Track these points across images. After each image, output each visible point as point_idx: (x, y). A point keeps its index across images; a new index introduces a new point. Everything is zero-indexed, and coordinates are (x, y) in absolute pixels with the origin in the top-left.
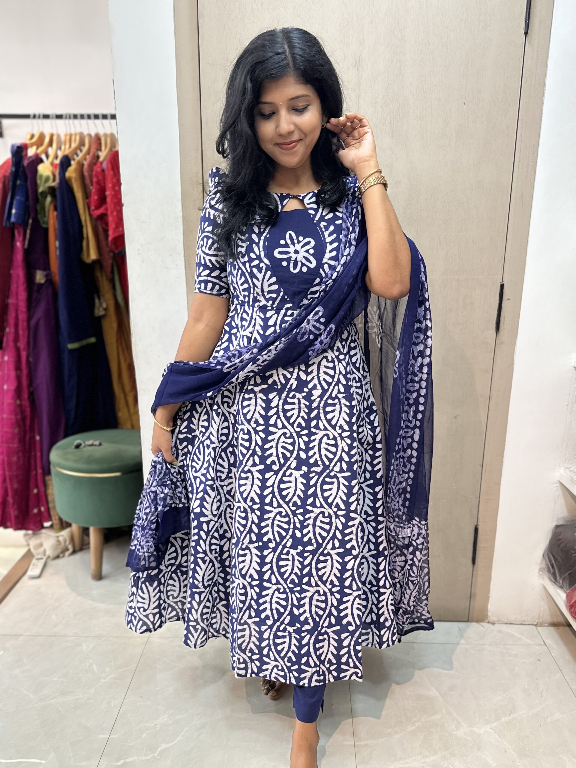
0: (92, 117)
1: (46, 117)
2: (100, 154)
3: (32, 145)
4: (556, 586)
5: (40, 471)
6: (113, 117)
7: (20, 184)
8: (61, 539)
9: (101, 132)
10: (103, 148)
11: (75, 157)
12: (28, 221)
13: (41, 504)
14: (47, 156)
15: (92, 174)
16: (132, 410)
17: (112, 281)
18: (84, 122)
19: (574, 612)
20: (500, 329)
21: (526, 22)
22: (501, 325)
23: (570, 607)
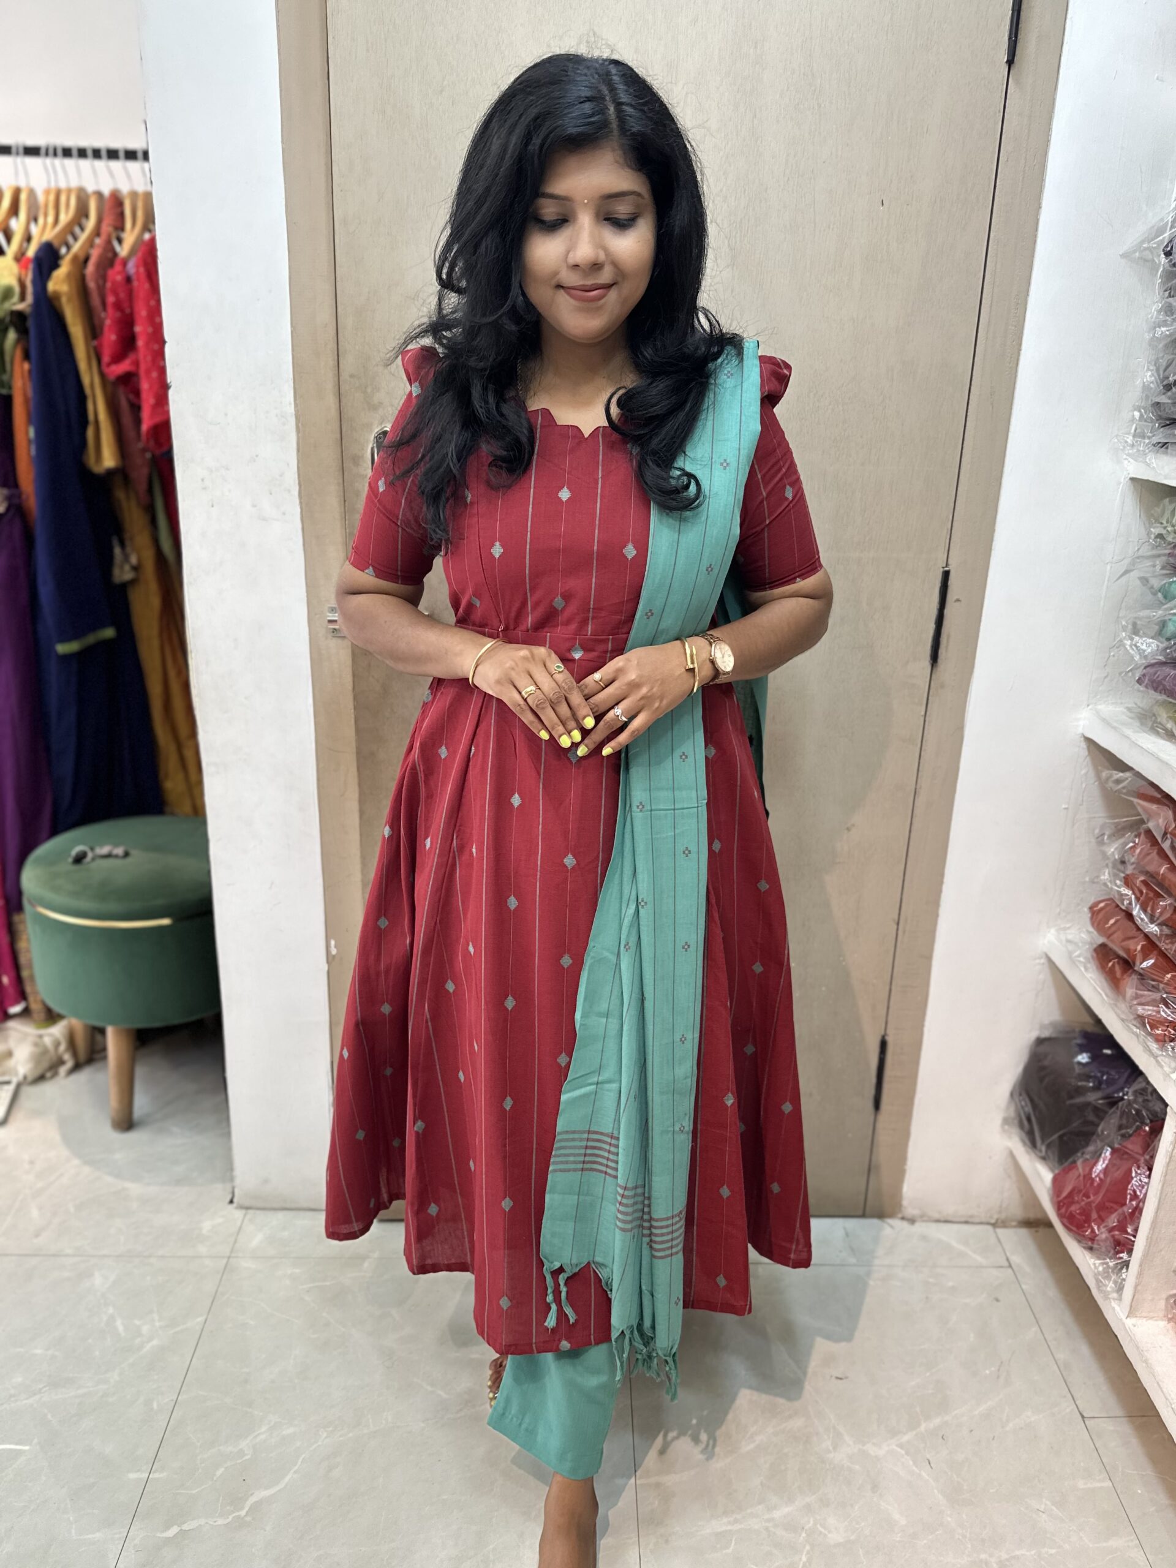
4: (1034, 1156)
6: (145, 155)
8: (47, 1040)
9: (124, 188)
10: (128, 224)
14: (9, 237)
15: (105, 287)
17: (151, 511)
18: (85, 164)
19: (1067, 1215)
20: (940, 660)
21: (1010, 37)
22: (942, 650)
23: (1059, 1204)
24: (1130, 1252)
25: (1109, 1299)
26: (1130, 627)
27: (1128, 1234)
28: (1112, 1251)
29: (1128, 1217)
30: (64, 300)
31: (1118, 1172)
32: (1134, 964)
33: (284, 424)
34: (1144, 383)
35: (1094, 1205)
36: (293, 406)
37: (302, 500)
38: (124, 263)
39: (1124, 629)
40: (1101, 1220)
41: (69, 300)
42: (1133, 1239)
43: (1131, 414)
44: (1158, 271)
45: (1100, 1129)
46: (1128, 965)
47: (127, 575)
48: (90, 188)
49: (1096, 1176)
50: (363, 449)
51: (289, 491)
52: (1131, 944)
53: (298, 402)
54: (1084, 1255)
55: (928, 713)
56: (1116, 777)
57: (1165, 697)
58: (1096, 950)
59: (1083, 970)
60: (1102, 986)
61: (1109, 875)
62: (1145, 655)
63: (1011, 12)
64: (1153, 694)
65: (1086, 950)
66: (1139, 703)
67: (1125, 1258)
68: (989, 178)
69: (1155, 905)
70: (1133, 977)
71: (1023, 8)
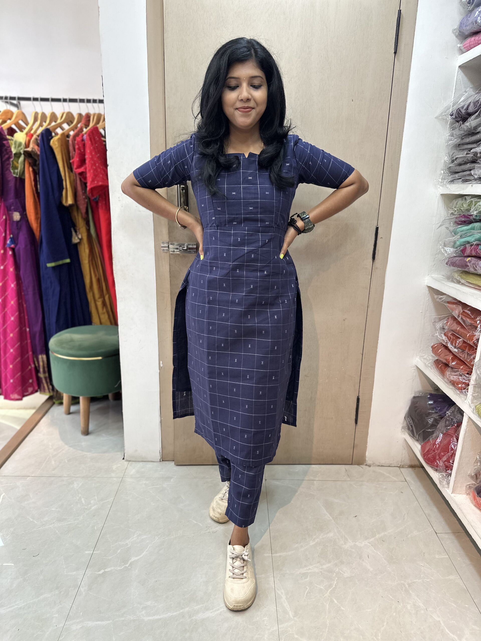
4: (414, 440)
6: (101, 101)
9: (91, 112)
19: (428, 459)
20: (375, 259)
21: (395, 45)
22: (376, 256)
23: (424, 455)
24: (452, 470)
25: (444, 486)
26: (443, 244)
27: (450, 463)
28: (445, 470)
29: (450, 457)
31: (446, 441)
32: (449, 364)
34: (445, 160)
35: (437, 454)
39: (441, 245)
40: (440, 458)
42: (452, 465)
43: (440, 172)
44: (448, 123)
45: (438, 426)
46: (447, 365)
47: (77, 241)
49: (437, 444)
52: (447, 357)
54: (434, 473)
55: (372, 278)
56: (440, 297)
57: (456, 268)
58: (434, 362)
59: (430, 369)
60: (437, 374)
61: (439, 333)
62: (449, 254)
63: (395, 36)
64: (452, 268)
65: (431, 362)
66: (446, 273)
67: (450, 472)
68: (389, 92)
69: (456, 342)
70: (449, 369)
71: (399, 35)
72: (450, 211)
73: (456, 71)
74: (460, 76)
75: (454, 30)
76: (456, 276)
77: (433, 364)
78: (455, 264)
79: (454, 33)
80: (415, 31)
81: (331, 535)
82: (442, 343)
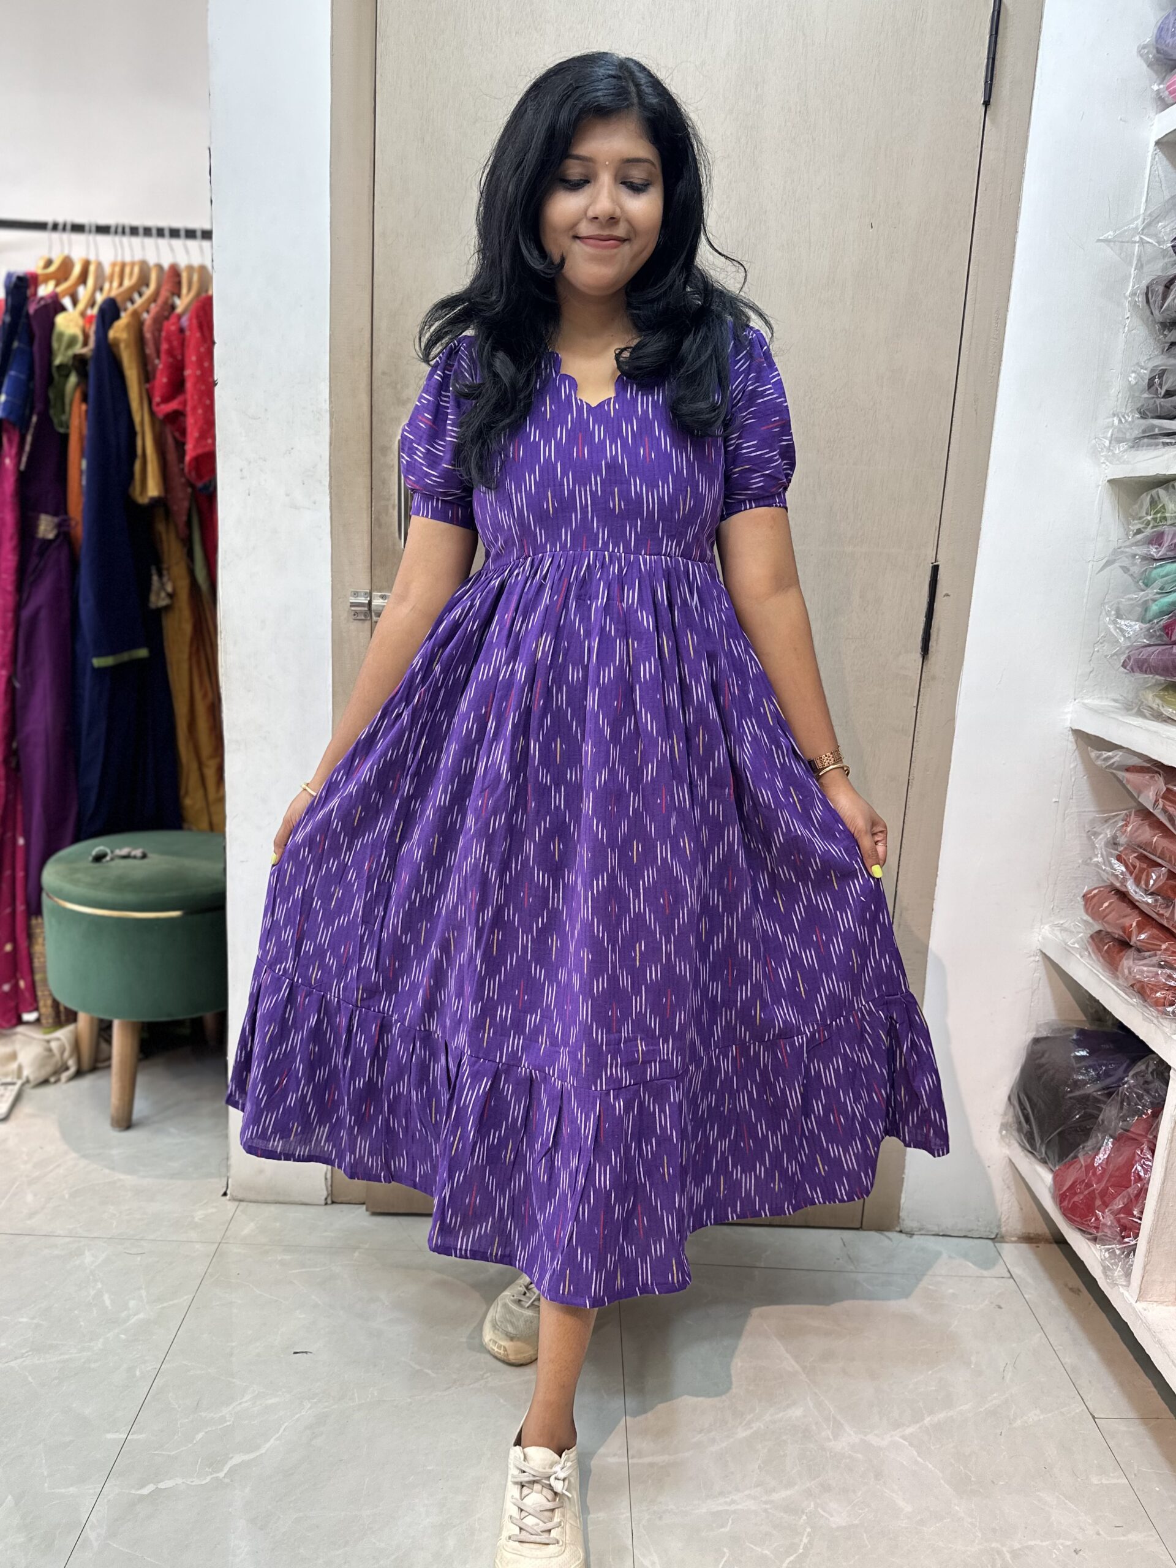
0: (167, 233)
1: (78, 228)
2: (177, 301)
3: (47, 278)
4: (1033, 1159)
5: (21, 908)
6: (207, 235)
7: (18, 348)
8: (54, 1045)
9: (182, 262)
10: (184, 290)
11: (129, 305)
12: (30, 418)
13: (18, 975)
14: (75, 302)
15: (160, 336)
16: (212, 795)
17: (188, 543)
18: (150, 242)
19: (1070, 1206)
20: (929, 652)
21: (986, 82)
22: (932, 643)
23: (1062, 1197)
24: (1136, 1236)
25: (1117, 1285)
26: (1113, 612)
27: (1134, 1216)
28: (1119, 1238)
29: (1133, 1199)
30: (122, 346)
31: (1121, 1158)
32: (1130, 940)
33: (319, 419)
35: (1097, 1192)
36: (328, 402)
37: (332, 491)
38: (179, 317)
39: (1108, 614)
40: (1106, 1205)
41: (127, 346)
42: (1139, 1222)
43: (1110, 421)
45: (1101, 1117)
46: (1124, 944)
47: (163, 602)
48: (152, 261)
49: (1098, 1166)
50: (391, 441)
51: (321, 482)
52: (1126, 921)
53: (333, 399)
54: (1089, 1246)
55: (920, 704)
56: (1105, 756)
57: (1151, 676)
58: (1092, 937)
59: (1078, 956)
60: (1099, 968)
61: (1102, 856)
62: (1129, 637)
63: (986, 60)
64: (1139, 675)
65: (1081, 938)
66: (1125, 695)
67: (1133, 1243)
68: (970, 205)
69: (1149, 877)
70: (1130, 950)
71: (998, 56)
72: (1132, 526)
73: (1150, 154)
74: (1160, 168)
75: (1144, 47)
76: (1151, 699)
77: (1088, 942)
78: (1146, 665)
79: (1141, 56)
80: (1038, 49)
81: (796, 1412)
82: (1112, 885)
